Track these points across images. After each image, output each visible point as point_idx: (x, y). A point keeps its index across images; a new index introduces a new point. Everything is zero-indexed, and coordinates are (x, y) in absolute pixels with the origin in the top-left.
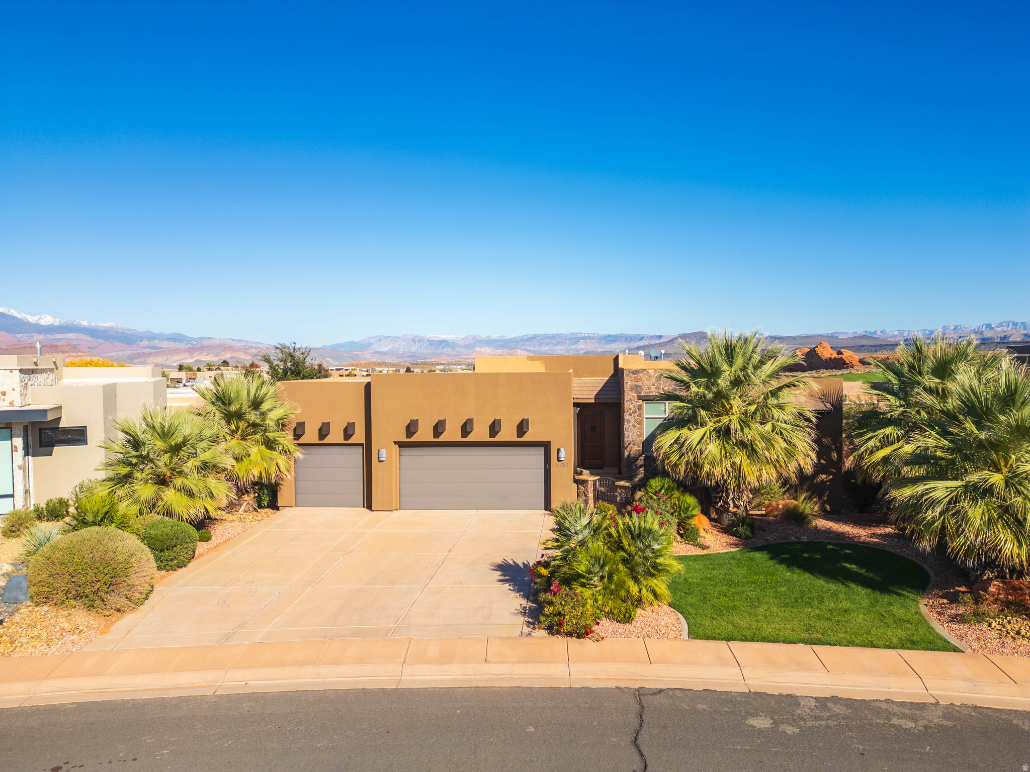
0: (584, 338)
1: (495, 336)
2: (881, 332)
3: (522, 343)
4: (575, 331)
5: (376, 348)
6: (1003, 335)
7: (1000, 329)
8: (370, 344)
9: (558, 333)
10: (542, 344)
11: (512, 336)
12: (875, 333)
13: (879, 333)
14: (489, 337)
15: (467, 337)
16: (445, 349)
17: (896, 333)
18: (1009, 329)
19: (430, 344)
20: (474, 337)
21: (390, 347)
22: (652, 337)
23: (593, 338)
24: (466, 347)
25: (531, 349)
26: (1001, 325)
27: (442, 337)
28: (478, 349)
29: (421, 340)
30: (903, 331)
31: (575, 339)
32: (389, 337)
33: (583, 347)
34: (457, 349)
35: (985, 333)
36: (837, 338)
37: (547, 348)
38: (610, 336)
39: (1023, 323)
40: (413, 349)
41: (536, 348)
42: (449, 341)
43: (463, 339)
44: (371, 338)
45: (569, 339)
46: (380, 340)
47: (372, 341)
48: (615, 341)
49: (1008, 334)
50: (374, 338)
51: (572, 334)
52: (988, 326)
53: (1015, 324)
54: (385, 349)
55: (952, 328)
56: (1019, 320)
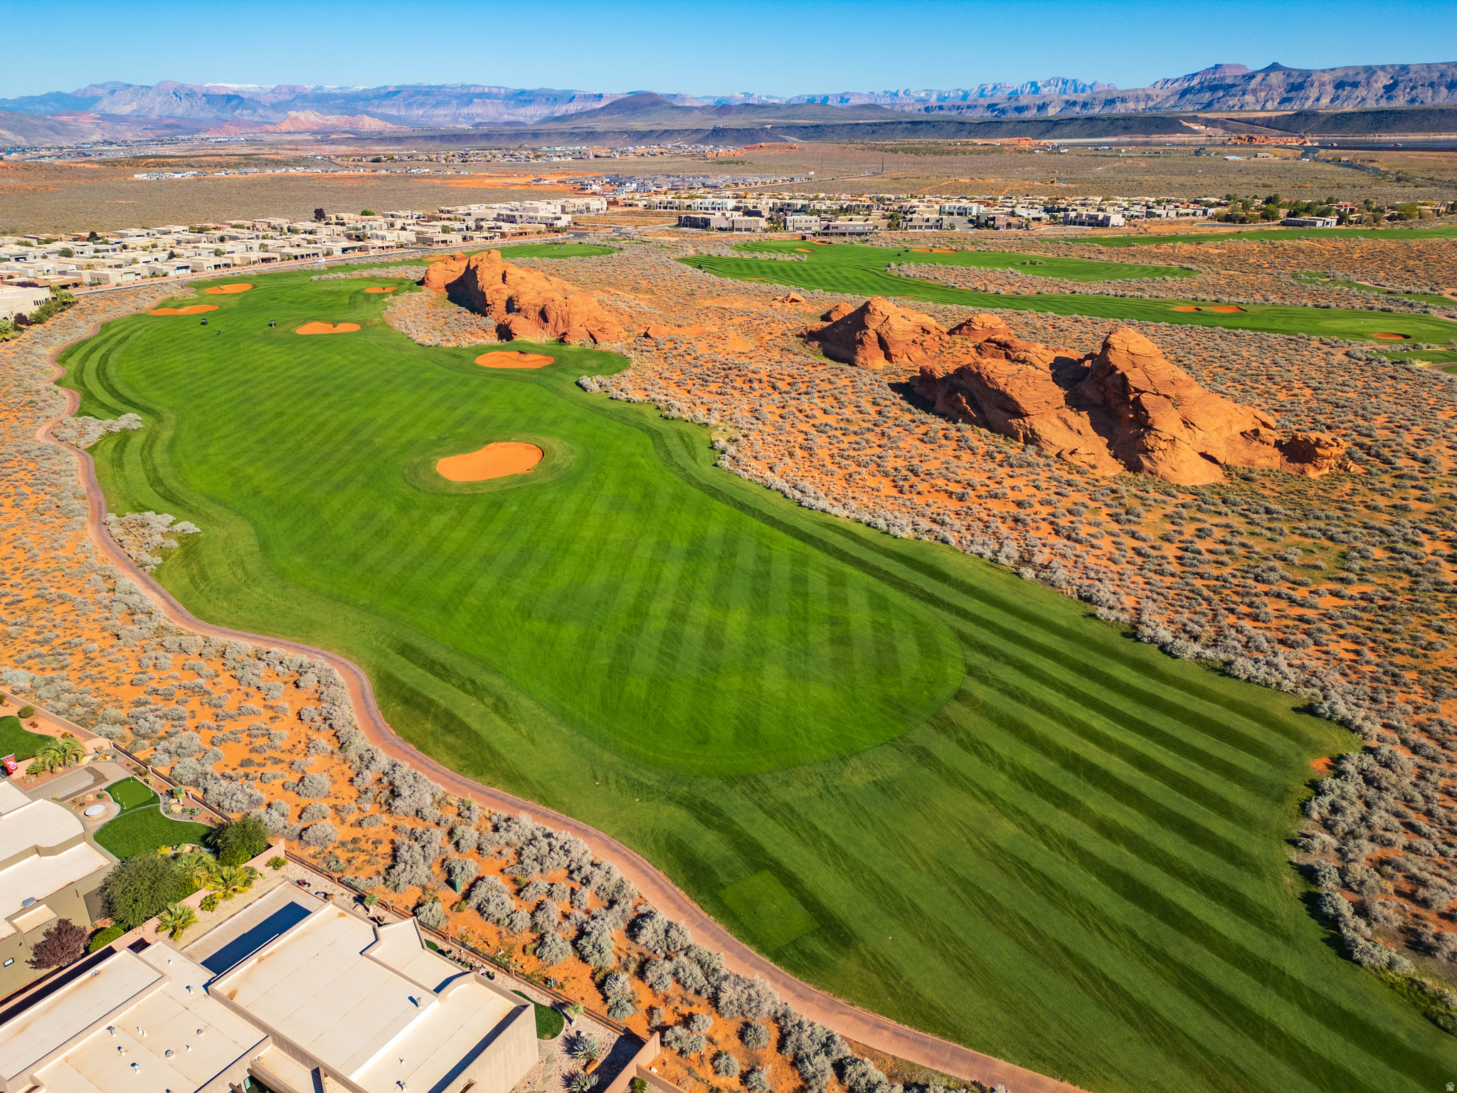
0: (482, 96)
1: (330, 86)
3: (376, 102)
4: (468, 83)
5: (106, 106)
6: (1043, 104)
7: (1043, 91)
8: (95, 100)
9: (440, 84)
10: (410, 104)
11: (361, 88)
14: (320, 88)
15: (279, 87)
16: (238, 111)
17: (923, 95)
18: (1055, 90)
19: (208, 102)
20: (292, 89)
21: (134, 106)
22: (587, 97)
23: (496, 96)
24: (275, 107)
25: (394, 112)
26: (1048, 83)
27: (233, 87)
28: (293, 114)
29: (191, 94)
30: (934, 90)
31: (467, 96)
32: (130, 86)
33: (480, 111)
34: (261, 111)
35: (1026, 97)
37: (421, 112)
38: (523, 92)
39: (1075, 82)
40: (179, 111)
41: (403, 113)
42: (246, 96)
43: (273, 91)
44: (97, 86)
45: (456, 97)
46: (113, 92)
47: (100, 92)
48: (529, 102)
49: (1050, 100)
50: (103, 86)
51: (463, 86)
52: (1035, 84)
53: (1065, 82)
54: (125, 110)
55: (990, 87)
56: (1069, 77)
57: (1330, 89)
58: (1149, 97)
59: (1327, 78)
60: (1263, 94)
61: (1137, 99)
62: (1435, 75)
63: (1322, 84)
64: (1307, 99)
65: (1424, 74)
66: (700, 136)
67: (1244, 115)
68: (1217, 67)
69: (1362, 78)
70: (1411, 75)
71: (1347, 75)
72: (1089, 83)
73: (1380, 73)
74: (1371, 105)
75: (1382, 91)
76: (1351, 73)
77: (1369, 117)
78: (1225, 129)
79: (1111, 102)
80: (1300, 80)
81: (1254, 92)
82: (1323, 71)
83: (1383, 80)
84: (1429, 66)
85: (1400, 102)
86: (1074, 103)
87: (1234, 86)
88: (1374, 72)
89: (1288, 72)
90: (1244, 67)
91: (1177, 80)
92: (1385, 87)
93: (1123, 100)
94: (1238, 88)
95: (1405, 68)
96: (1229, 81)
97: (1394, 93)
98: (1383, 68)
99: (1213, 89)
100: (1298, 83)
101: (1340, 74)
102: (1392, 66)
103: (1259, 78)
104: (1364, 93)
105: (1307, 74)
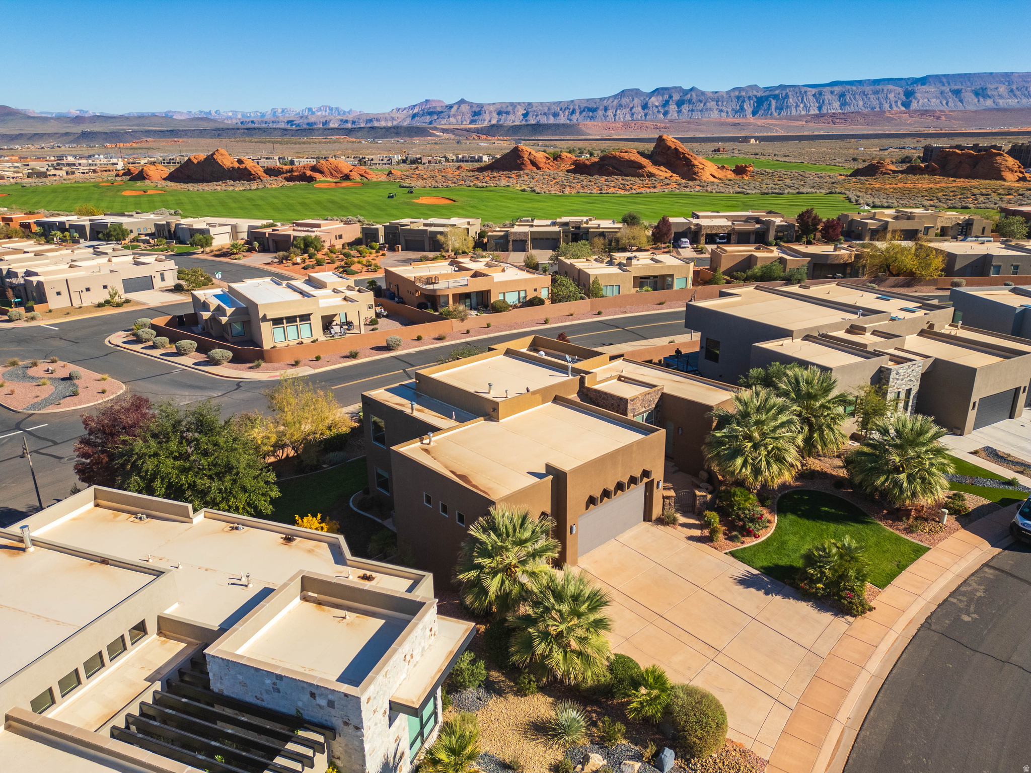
2: (216, 112)
6: (324, 120)
7: (319, 114)
12: (210, 113)
13: (213, 113)
17: (230, 114)
18: (327, 114)
26: (319, 109)
30: (236, 112)
35: (309, 117)
36: (171, 117)
39: (336, 108)
49: (328, 119)
52: (310, 109)
53: (331, 109)
55: (280, 111)
56: (333, 105)
57: (495, 115)
58: (393, 119)
59: (492, 108)
60: (460, 117)
61: (386, 120)
62: (546, 109)
63: (490, 112)
64: (484, 121)
65: (540, 108)
66: (71, 138)
67: (462, 127)
68: (427, 101)
69: (510, 109)
70: (534, 108)
71: (502, 107)
72: (347, 110)
73: (518, 106)
74: (517, 123)
75: (522, 117)
76: (504, 106)
77: (529, 127)
78: (454, 134)
79: (371, 121)
80: (478, 109)
81: (454, 116)
82: (489, 104)
83: (521, 111)
84: (541, 103)
85: (532, 121)
86: (347, 121)
87: (442, 112)
88: (516, 106)
89: (471, 105)
90: (442, 102)
91: (405, 109)
92: (523, 115)
93: (378, 120)
94: (445, 114)
95: (530, 104)
96: (439, 109)
97: (528, 118)
98: (519, 104)
99: (431, 114)
100: (477, 112)
101: (499, 106)
102: (524, 103)
103: (455, 108)
104: (513, 118)
105: (481, 106)
